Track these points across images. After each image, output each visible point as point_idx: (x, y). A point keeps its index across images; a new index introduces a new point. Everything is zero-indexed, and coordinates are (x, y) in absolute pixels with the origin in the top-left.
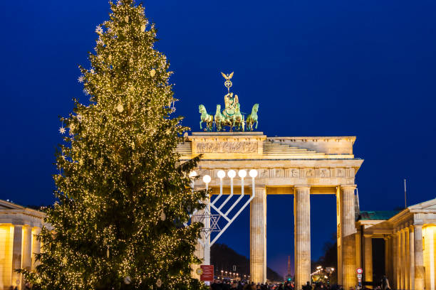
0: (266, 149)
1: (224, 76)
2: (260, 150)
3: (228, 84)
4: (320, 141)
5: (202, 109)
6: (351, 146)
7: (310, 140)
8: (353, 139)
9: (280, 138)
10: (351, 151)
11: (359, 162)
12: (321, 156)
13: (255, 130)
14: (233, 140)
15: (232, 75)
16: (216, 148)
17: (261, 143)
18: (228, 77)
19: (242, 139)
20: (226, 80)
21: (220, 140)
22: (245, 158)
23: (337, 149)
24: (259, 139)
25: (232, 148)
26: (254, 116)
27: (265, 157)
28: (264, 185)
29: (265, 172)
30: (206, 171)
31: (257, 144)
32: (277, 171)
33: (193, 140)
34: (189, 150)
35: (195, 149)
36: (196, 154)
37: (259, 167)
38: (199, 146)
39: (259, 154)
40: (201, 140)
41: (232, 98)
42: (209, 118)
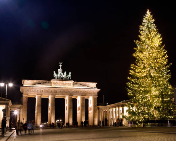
0: (73, 85)
3: (60, 66)
4: (88, 84)
5: (55, 72)
6: (96, 85)
7: (85, 83)
8: (97, 83)
10: (96, 87)
11: (99, 90)
12: (89, 88)
13: (70, 79)
14: (64, 82)
15: (62, 63)
16: (59, 84)
17: (72, 83)
19: (67, 82)
20: (60, 64)
21: (61, 82)
22: (68, 87)
23: (92, 86)
24: (71, 82)
25: (64, 84)
26: (70, 75)
28: (73, 95)
29: (73, 91)
30: (56, 91)
31: (71, 83)
32: (77, 91)
33: (52, 82)
34: (51, 84)
35: (53, 84)
36: (53, 86)
37: (72, 90)
38: (54, 83)
39: (72, 86)
40: (55, 81)
41: (61, 70)
42: (56, 75)
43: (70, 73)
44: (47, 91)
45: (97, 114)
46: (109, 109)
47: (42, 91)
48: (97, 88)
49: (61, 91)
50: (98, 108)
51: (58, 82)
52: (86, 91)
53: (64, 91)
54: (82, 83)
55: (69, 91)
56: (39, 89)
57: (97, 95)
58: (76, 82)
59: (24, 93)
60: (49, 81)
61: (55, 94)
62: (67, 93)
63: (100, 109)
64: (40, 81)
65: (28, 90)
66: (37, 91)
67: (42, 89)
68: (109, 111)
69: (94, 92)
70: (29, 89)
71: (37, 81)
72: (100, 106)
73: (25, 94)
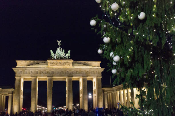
0: (73, 64)
1: (58, 41)
2: (71, 65)
3: (59, 44)
4: (90, 62)
5: (51, 51)
6: (100, 64)
7: (87, 62)
8: (100, 62)
9: (77, 61)
10: (99, 66)
11: (103, 69)
12: (91, 67)
13: (69, 58)
14: (62, 61)
15: (60, 41)
16: (56, 64)
18: (59, 42)
19: (66, 61)
21: (59, 61)
22: (66, 67)
23: (95, 65)
24: (71, 61)
25: (62, 64)
26: (69, 54)
27: (73, 67)
28: (72, 77)
29: (73, 72)
30: (53, 72)
31: (70, 63)
32: (77, 72)
33: (48, 61)
34: (47, 65)
35: (49, 65)
36: (50, 66)
37: (71, 70)
38: (51, 63)
39: (71, 66)
40: (51, 61)
41: (60, 49)
42: (53, 54)
43: (69, 51)
44: (43, 72)
45: (101, 97)
46: (116, 91)
47: (37, 72)
48: (101, 67)
49: (58, 72)
50: (103, 91)
51: (55, 61)
52: (88, 71)
53: (62, 72)
54: (83, 62)
55: (68, 72)
56: (33, 71)
57: (101, 75)
58: (76, 62)
59: (16, 75)
60: (45, 61)
61: (52, 75)
62: (65, 73)
63: (105, 92)
64: (36, 61)
65: (21, 72)
66: (31, 72)
67: (37, 70)
68: (116, 94)
69: (97, 72)
70: (21, 70)
71: (32, 61)
72: (105, 89)
73: (18, 77)
